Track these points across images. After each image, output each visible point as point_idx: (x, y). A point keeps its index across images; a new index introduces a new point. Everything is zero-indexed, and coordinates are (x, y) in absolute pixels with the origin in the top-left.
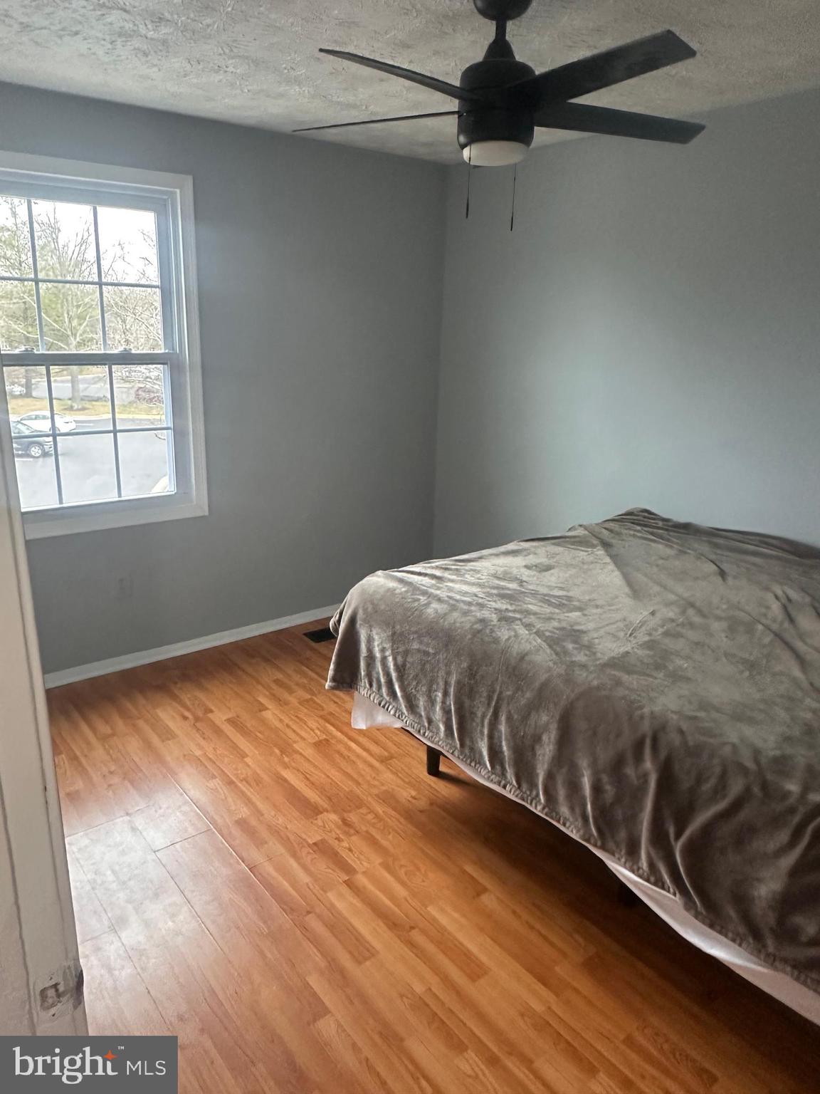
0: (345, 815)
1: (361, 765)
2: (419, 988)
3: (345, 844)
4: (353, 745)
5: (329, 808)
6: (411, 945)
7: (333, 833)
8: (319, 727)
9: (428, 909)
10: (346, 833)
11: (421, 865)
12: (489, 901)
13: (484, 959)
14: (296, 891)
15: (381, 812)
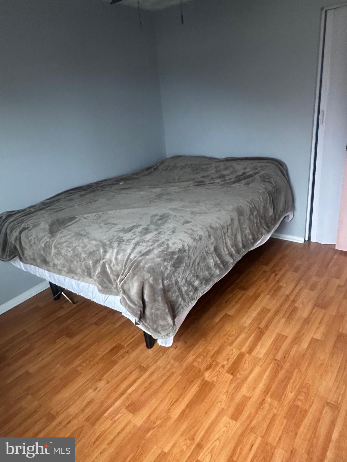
0: (202, 370)
1: (154, 378)
2: (283, 320)
3: (225, 363)
4: (129, 391)
5: (201, 379)
6: (267, 327)
7: (220, 370)
8: (110, 418)
9: (247, 326)
10: (217, 364)
11: (224, 334)
12: (231, 313)
13: (259, 309)
14: (268, 368)
15: (193, 357)
